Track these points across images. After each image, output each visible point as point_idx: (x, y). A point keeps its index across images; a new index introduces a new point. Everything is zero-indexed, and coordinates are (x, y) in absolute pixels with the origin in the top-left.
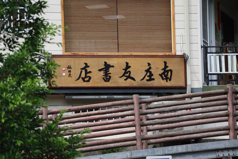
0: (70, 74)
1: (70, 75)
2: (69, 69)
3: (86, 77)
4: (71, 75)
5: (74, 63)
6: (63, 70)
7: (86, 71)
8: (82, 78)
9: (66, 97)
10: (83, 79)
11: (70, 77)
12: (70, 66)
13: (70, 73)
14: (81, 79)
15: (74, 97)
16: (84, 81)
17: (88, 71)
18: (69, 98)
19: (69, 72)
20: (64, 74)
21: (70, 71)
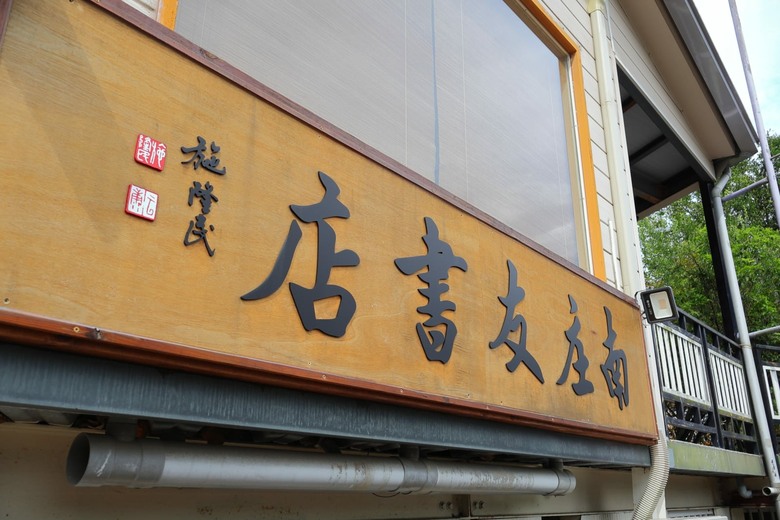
0: (200, 220)
1: (199, 231)
2: (203, 177)
3: (323, 290)
4: (209, 237)
5: (252, 141)
6: (144, 154)
7: (326, 239)
8: (293, 288)
9: (102, 462)
10: (303, 301)
11: (200, 249)
12: (214, 150)
13: (205, 210)
14: (283, 296)
15: (182, 468)
16: (309, 323)
17: (339, 247)
18: (132, 476)
19: (196, 202)
20: (145, 204)
21: (203, 196)
